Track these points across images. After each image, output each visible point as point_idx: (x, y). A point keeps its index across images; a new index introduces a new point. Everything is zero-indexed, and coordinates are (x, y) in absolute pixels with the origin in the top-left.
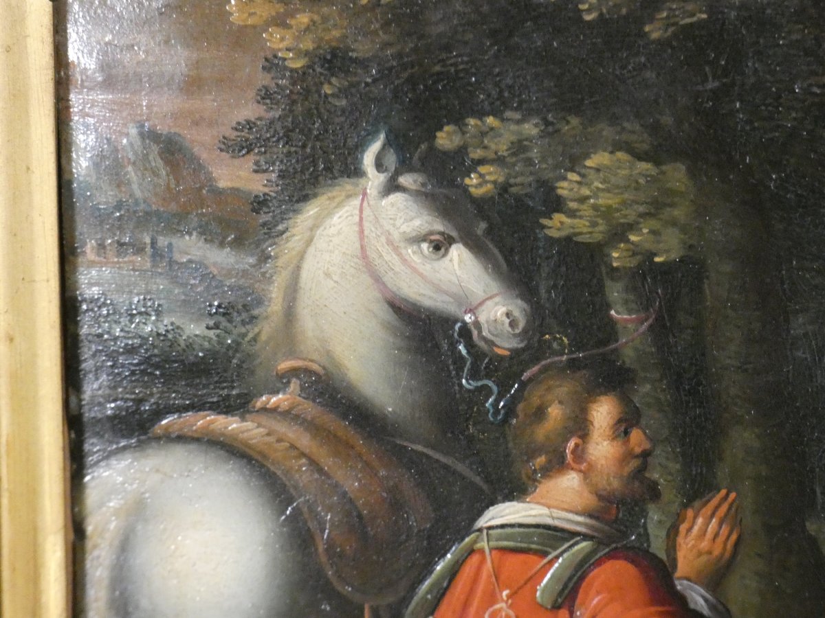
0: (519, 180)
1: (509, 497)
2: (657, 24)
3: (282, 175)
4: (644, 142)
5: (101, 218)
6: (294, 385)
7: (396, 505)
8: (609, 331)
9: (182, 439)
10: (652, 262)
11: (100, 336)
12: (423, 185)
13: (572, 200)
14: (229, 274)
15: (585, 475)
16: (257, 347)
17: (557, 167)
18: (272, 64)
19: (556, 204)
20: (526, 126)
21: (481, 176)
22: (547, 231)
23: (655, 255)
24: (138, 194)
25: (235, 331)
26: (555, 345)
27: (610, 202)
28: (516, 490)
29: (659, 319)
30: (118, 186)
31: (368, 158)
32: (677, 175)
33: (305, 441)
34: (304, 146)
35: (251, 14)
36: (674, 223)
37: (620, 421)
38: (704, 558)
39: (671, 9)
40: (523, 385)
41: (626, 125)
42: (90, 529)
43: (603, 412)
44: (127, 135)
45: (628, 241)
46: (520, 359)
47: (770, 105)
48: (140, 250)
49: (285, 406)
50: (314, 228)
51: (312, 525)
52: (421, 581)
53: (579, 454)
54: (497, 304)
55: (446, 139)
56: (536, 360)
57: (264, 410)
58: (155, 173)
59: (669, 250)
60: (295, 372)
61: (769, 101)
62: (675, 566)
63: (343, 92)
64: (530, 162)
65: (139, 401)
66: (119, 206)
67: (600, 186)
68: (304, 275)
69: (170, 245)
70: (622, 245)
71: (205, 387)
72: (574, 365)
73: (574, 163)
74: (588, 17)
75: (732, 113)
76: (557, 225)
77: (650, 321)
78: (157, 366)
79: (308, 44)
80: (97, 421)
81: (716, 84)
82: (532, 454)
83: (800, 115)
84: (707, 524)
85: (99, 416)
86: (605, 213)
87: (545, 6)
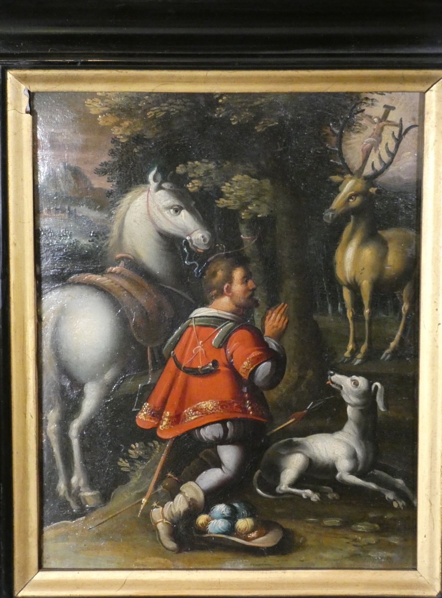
0: (208, 185)
1: (203, 306)
2: (260, 126)
3: (118, 183)
4: (254, 171)
5: (49, 199)
6: (122, 263)
7: (160, 309)
8: (241, 243)
9: (79, 284)
10: (256, 217)
11: (48, 244)
12: (171, 187)
13: (228, 193)
14: (98, 221)
15: (231, 297)
16: (109, 248)
17: (221, 181)
18: (115, 141)
19: (221, 195)
20: (210, 165)
21: (193, 184)
22: (217, 205)
23: (258, 214)
24: (63, 190)
25: (100, 243)
26: (220, 248)
27: (241, 194)
28: (205, 303)
29: (259, 238)
30: (56, 187)
31: (151, 177)
32: (266, 183)
33: (126, 284)
34: (126, 172)
35: (107, 122)
36: (265, 202)
37: (244, 277)
38: (275, 329)
39: (265, 121)
40: (208, 264)
41: (247, 164)
42: (44, 318)
43: (238, 274)
44: (59, 167)
45: (247, 209)
46: (207, 254)
47: (301, 157)
48: (64, 212)
49: (118, 271)
50: (129, 204)
51: (128, 317)
52: (169, 338)
53: (229, 290)
54: (199, 233)
55: (180, 170)
56: (213, 254)
57: (111, 273)
58: (70, 182)
59: (263, 212)
60: (122, 258)
61: (301, 156)
62: (264, 332)
63: (141, 151)
64: (211, 179)
65: (63, 269)
66: (56, 195)
67: (238, 188)
68: (127, 221)
69: (75, 209)
70: (246, 210)
71: (88, 264)
72: (227, 256)
73: (228, 179)
74: (234, 123)
75: (287, 160)
76: (222, 203)
77: (256, 239)
78: (69, 256)
79: (128, 133)
80: (46, 277)
81: (281, 149)
82: (211, 289)
83: (313, 161)
84: (276, 316)
85: (48, 275)
86: (240, 198)
87: (218, 119)
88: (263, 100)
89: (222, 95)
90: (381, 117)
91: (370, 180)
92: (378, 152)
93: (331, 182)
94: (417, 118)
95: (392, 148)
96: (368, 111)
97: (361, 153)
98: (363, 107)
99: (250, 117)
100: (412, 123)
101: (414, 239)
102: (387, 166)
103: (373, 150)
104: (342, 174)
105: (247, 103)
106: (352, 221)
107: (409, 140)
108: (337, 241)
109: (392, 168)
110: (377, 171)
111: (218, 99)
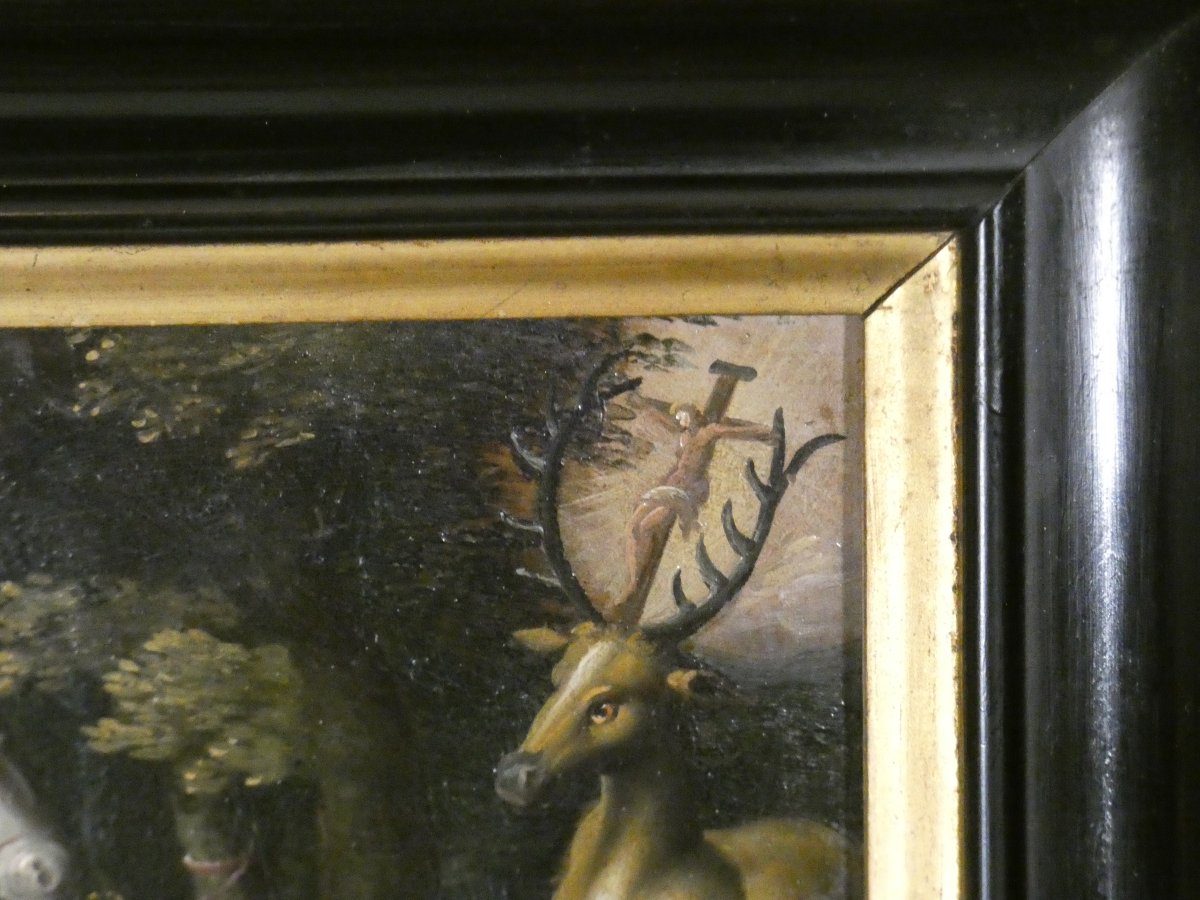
0: (51, 671)
2: (246, 448)
4: (229, 615)
10: (241, 784)
13: (126, 699)
17: (104, 652)
19: (103, 705)
20: (59, 595)
23: (247, 774)
27: (182, 701)
32: (276, 661)
36: (272, 730)
39: (264, 427)
41: (204, 591)
45: (207, 757)
47: (406, 559)
54: (18, 852)
59: (266, 769)
61: (404, 555)
64: (64, 646)
67: (167, 678)
70: (200, 763)
73: (129, 645)
74: (146, 439)
75: (354, 571)
76: (107, 734)
77: (241, 871)
81: (329, 532)
83: (449, 574)
86: (173, 717)
87: (84, 422)
88: (255, 350)
89: (98, 334)
90: (702, 406)
91: (670, 642)
92: (694, 537)
93: (521, 651)
94: (839, 407)
95: (748, 525)
96: (654, 384)
97: (631, 542)
98: (635, 371)
99: (208, 413)
100: (821, 428)
101: (843, 858)
102: (729, 588)
103: (676, 530)
104: (562, 623)
105: (192, 360)
106: (605, 797)
107: (809, 491)
108: (552, 873)
109: (748, 598)
110: (693, 606)
111: (82, 349)
